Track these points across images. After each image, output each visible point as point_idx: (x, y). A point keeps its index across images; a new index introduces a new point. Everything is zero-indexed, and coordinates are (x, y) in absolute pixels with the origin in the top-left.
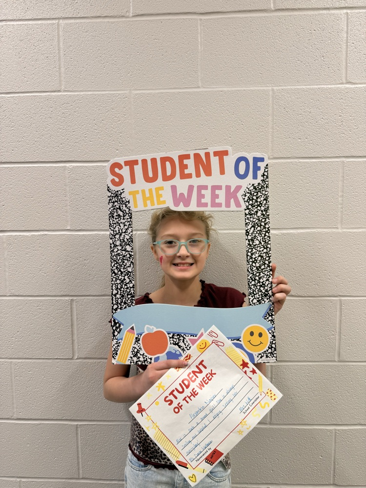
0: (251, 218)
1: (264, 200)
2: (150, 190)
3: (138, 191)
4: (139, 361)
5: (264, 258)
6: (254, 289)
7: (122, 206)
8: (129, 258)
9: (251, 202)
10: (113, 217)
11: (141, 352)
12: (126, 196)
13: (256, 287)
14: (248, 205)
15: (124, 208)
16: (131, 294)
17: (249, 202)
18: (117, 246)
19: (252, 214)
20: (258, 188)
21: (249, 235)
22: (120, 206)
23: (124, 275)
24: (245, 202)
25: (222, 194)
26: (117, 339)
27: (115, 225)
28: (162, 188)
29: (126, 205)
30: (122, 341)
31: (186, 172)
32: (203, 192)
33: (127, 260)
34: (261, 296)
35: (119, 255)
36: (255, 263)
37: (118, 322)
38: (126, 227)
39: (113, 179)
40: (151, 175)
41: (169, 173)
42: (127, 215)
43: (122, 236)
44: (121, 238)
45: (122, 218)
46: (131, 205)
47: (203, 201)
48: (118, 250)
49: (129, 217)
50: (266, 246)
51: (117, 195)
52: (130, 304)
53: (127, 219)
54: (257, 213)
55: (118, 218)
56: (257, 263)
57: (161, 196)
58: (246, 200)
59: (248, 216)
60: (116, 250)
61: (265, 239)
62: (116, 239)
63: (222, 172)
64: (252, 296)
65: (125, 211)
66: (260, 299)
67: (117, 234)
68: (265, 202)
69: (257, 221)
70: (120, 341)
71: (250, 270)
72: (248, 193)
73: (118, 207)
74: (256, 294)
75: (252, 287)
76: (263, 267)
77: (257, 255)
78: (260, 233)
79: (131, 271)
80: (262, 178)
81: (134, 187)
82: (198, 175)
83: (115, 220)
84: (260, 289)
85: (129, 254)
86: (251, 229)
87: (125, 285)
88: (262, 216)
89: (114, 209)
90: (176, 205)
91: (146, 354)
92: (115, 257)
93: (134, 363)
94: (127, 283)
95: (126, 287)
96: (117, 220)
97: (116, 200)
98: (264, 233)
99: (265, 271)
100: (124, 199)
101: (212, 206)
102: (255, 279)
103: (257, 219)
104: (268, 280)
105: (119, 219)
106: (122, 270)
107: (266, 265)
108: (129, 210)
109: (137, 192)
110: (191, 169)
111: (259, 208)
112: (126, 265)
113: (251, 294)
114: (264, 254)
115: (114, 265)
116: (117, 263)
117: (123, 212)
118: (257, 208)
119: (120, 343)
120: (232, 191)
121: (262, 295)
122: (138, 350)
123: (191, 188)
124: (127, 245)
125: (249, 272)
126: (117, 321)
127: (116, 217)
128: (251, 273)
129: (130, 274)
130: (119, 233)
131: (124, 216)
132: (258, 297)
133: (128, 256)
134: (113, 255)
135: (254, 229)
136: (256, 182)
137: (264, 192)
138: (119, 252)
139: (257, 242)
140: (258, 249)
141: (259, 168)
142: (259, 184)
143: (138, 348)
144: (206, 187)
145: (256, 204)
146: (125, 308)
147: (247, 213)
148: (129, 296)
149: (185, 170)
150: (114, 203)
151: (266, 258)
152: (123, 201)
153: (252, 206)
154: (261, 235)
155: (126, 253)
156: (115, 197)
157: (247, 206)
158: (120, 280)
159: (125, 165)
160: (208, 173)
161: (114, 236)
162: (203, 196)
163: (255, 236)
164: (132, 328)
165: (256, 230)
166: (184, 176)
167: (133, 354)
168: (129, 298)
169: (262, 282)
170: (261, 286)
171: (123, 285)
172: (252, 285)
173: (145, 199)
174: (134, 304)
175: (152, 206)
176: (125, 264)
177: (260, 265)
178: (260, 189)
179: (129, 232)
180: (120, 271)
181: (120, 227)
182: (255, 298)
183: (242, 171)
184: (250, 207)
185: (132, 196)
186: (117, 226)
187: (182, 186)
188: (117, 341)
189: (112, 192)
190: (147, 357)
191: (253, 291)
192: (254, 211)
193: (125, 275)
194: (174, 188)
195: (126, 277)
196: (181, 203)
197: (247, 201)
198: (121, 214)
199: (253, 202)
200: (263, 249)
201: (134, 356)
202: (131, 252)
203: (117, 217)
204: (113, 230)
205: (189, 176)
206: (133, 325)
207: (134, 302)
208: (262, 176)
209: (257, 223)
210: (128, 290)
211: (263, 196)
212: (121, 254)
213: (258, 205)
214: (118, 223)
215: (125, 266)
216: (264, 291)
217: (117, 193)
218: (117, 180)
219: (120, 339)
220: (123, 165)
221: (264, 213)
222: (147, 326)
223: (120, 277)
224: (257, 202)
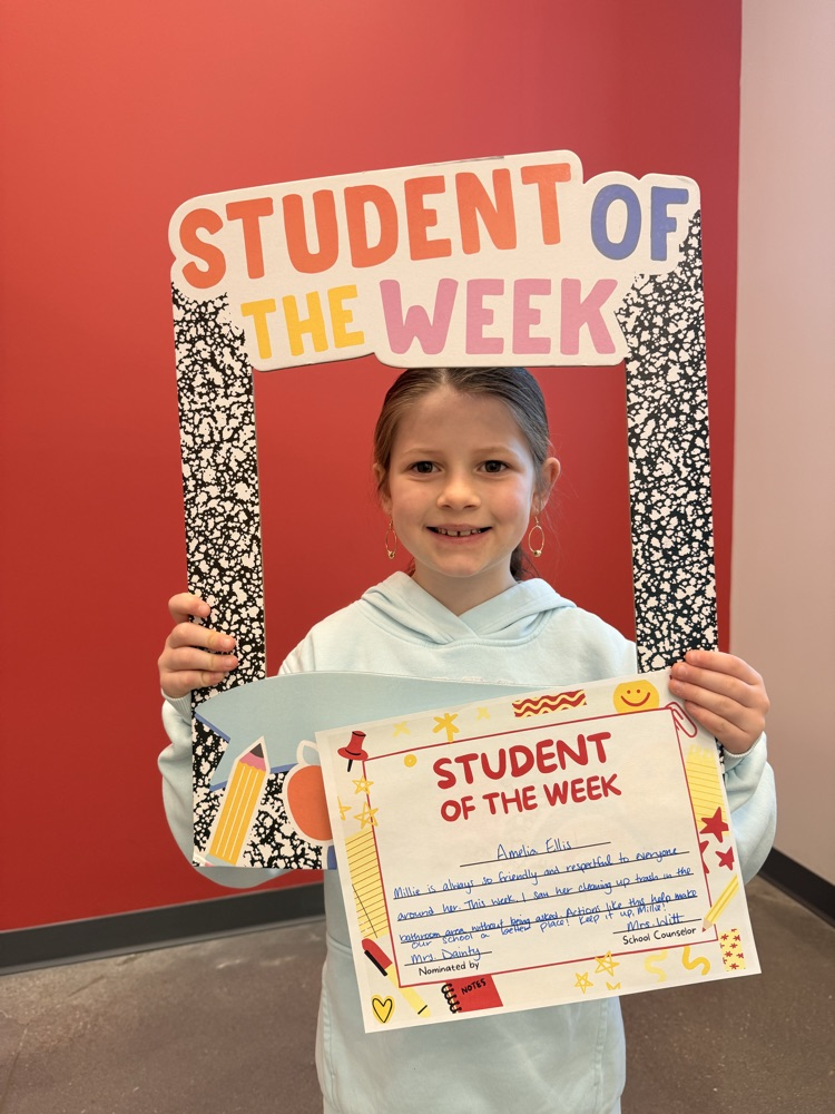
0: (645, 387)
1: (688, 329)
2: (313, 299)
3: (273, 301)
4: (280, 857)
5: (690, 519)
6: (655, 622)
7: (221, 353)
8: (247, 523)
9: (645, 336)
10: (191, 389)
11: (287, 829)
12: (232, 319)
13: (663, 615)
14: (636, 345)
15: (228, 359)
16: (253, 640)
17: (639, 336)
18: (205, 484)
19: (649, 376)
20: (669, 288)
21: (638, 444)
22: (212, 354)
23: (229, 580)
24: (626, 333)
25: (549, 308)
26: (208, 786)
27: (197, 417)
28: (350, 291)
29: (233, 348)
30: (225, 793)
31: (432, 234)
32: (488, 302)
33: (240, 530)
34: (678, 646)
35: (211, 513)
36: (660, 538)
37: (211, 733)
38: (234, 423)
39: (192, 265)
40: (313, 247)
41: (373, 238)
42: (238, 383)
43: (223, 452)
44: (220, 460)
45: (221, 392)
46: (249, 348)
47: (488, 332)
48: (210, 498)
49: (242, 390)
50: (697, 481)
51: (202, 318)
52: (250, 672)
53: (238, 395)
54: (666, 373)
55: (208, 394)
56: (665, 539)
57: (348, 316)
58: (630, 328)
59: (635, 382)
60: (202, 498)
61: (692, 457)
62: (204, 464)
63: (551, 234)
64: (649, 647)
65: (231, 368)
66: (676, 654)
67: (205, 445)
68: (691, 335)
69: (665, 399)
70: (218, 792)
71: (641, 561)
72: (638, 305)
73: (205, 355)
74: (663, 639)
75: (650, 615)
76: (685, 550)
77: (666, 511)
78: (675, 438)
79: (251, 565)
80: (682, 258)
81: (258, 290)
82: (471, 245)
83: (197, 398)
84: (674, 622)
85: (246, 511)
86: (645, 424)
87: (234, 612)
88: (682, 382)
89: (194, 363)
90: (399, 345)
91: (301, 835)
92: (199, 522)
93: (262, 862)
94: (240, 606)
95: (236, 617)
96: (205, 399)
97: (201, 332)
98: (690, 437)
99: (692, 564)
100: (225, 330)
101: (517, 349)
102: (660, 592)
103: (667, 392)
104: (700, 593)
105: (212, 396)
106: (224, 564)
107: (695, 544)
108: (245, 365)
109: (269, 305)
110: (447, 226)
111: (672, 355)
112: (235, 547)
113: (644, 639)
114: (690, 508)
115: (197, 548)
116: (207, 540)
117: (223, 371)
118: (665, 354)
119: (216, 797)
120: (584, 296)
121: (681, 641)
122: (275, 822)
123: (447, 288)
124: (237, 481)
125: (640, 567)
126: (207, 729)
127: (198, 390)
128: (647, 572)
129: (248, 575)
130: (213, 441)
131: (227, 386)
132: (669, 648)
133: (243, 516)
134: (193, 515)
135: (658, 426)
136: (662, 270)
137: (687, 304)
138: (213, 504)
139: (667, 469)
140: (670, 490)
141: (672, 225)
142: (672, 275)
143: (276, 816)
144: (496, 287)
145: (663, 341)
146: (235, 684)
147: (635, 372)
148: (247, 648)
149: (428, 229)
150: (192, 342)
151: (694, 521)
152: (222, 336)
153: (648, 347)
154: (679, 443)
155: (237, 508)
156: (197, 322)
157: (633, 349)
158: (217, 595)
159: (230, 218)
160: (505, 237)
161: (197, 452)
162: (488, 317)
163: (660, 449)
164: (258, 751)
165: (663, 429)
166: (424, 249)
167: (259, 835)
168: (246, 654)
169: (683, 601)
170: (678, 613)
171: (228, 613)
172: (650, 609)
173: (295, 329)
174: (261, 674)
175: (317, 350)
176: (232, 544)
177: (676, 543)
178: (676, 292)
179: (243, 438)
180: (217, 565)
181: (216, 422)
182: (658, 653)
183: (616, 233)
184: (643, 351)
185: (251, 318)
186: (205, 421)
187: (418, 281)
188: (207, 791)
189: (188, 307)
190: (306, 846)
191: (653, 631)
192: (658, 364)
193: (234, 581)
194: (390, 290)
195: (237, 586)
196: (416, 341)
197: (633, 333)
198: (218, 378)
199: (651, 334)
200: (685, 490)
201: (262, 842)
202: (253, 504)
203: (204, 391)
204: (193, 434)
205: (442, 248)
206: (261, 741)
207: (263, 667)
208: (681, 250)
209: (665, 405)
210: (244, 629)
211: (685, 316)
212: (220, 510)
213: (670, 347)
214: (207, 409)
215: (232, 549)
216: (687, 629)
217: (203, 309)
218: (203, 266)
219: (217, 787)
220: (223, 215)
221: (690, 371)
222: (304, 743)
223: (218, 587)
224: (665, 334)
